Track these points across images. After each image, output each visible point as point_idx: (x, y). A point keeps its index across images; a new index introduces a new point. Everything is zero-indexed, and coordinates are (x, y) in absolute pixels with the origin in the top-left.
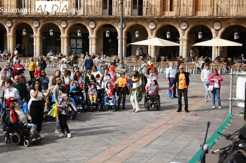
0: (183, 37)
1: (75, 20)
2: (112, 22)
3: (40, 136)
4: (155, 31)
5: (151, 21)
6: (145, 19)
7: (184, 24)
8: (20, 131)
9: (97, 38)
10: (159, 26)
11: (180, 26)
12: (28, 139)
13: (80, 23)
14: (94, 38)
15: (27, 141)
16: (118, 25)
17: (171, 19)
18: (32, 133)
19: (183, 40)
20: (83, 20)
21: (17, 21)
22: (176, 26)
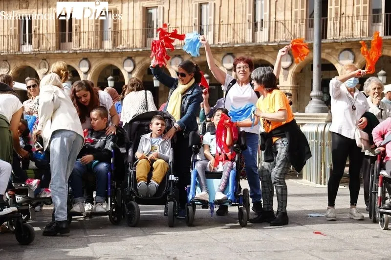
1: (250, 53)
2: (328, 54)
9: (295, 87)
13: (262, 58)
14: (290, 88)
16: (340, 58)
20: (267, 52)
21: (143, 60)
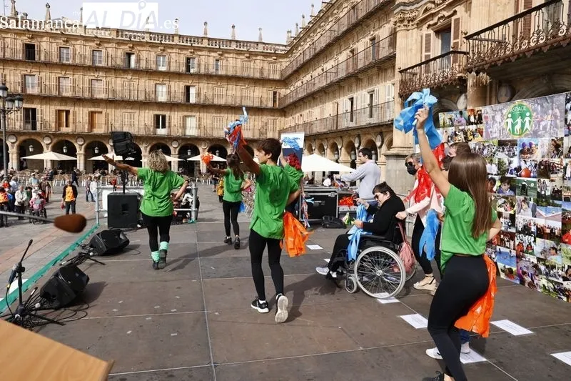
0: (80, 152)
4: (50, 146)
5: (46, 136)
6: (39, 134)
7: (80, 139)
10: (55, 140)
11: (76, 142)
17: (67, 135)
19: (80, 154)
22: (73, 141)
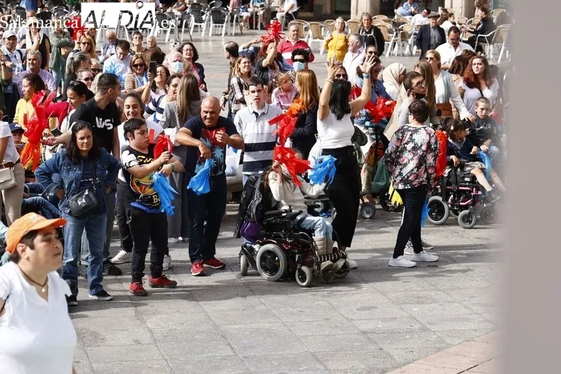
3: (345, 257)
8: (285, 238)
12: (309, 265)
15: (304, 268)
18: (319, 247)
